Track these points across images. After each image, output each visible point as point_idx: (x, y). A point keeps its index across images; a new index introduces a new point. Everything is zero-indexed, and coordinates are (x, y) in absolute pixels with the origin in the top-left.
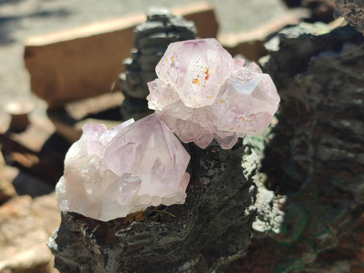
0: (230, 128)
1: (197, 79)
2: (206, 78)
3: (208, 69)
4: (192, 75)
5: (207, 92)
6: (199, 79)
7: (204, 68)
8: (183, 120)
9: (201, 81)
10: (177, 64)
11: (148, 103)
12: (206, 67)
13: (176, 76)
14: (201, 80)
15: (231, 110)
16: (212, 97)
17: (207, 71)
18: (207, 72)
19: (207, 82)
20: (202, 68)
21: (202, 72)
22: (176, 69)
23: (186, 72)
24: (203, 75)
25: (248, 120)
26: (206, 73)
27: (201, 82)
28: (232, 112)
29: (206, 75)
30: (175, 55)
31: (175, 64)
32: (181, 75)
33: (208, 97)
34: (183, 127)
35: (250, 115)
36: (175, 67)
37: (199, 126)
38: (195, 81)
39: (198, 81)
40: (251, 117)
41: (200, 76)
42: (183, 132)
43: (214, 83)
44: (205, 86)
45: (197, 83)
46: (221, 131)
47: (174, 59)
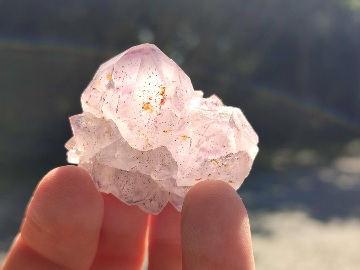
0: (197, 179)
1: (148, 103)
2: (162, 102)
3: (164, 88)
4: (142, 97)
5: (163, 123)
6: (152, 102)
7: (159, 87)
8: (126, 171)
9: (154, 106)
10: (117, 83)
11: (68, 154)
12: (162, 85)
13: (116, 102)
14: (155, 104)
15: (199, 149)
16: (171, 131)
17: (164, 90)
18: (163, 92)
19: (163, 107)
20: (156, 86)
21: (156, 93)
22: (115, 92)
23: (132, 93)
24: (158, 97)
25: (222, 164)
26: (162, 94)
27: (155, 108)
28: (201, 152)
29: (161, 97)
30: (113, 70)
31: (114, 84)
32: (124, 97)
33: (164, 131)
34: (125, 181)
35: (226, 154)
36: (113, 88)
37: (149, 179)
38: (146, 106)
39: (150, 106)
40: (227, 159)
41: (154, 99)
42: (125, 189)
43: (173, 110)
44: (160, 114)
45: (149, 108)
46: (182, 187)
47: (113, 77)
